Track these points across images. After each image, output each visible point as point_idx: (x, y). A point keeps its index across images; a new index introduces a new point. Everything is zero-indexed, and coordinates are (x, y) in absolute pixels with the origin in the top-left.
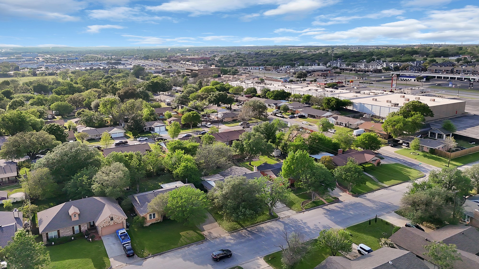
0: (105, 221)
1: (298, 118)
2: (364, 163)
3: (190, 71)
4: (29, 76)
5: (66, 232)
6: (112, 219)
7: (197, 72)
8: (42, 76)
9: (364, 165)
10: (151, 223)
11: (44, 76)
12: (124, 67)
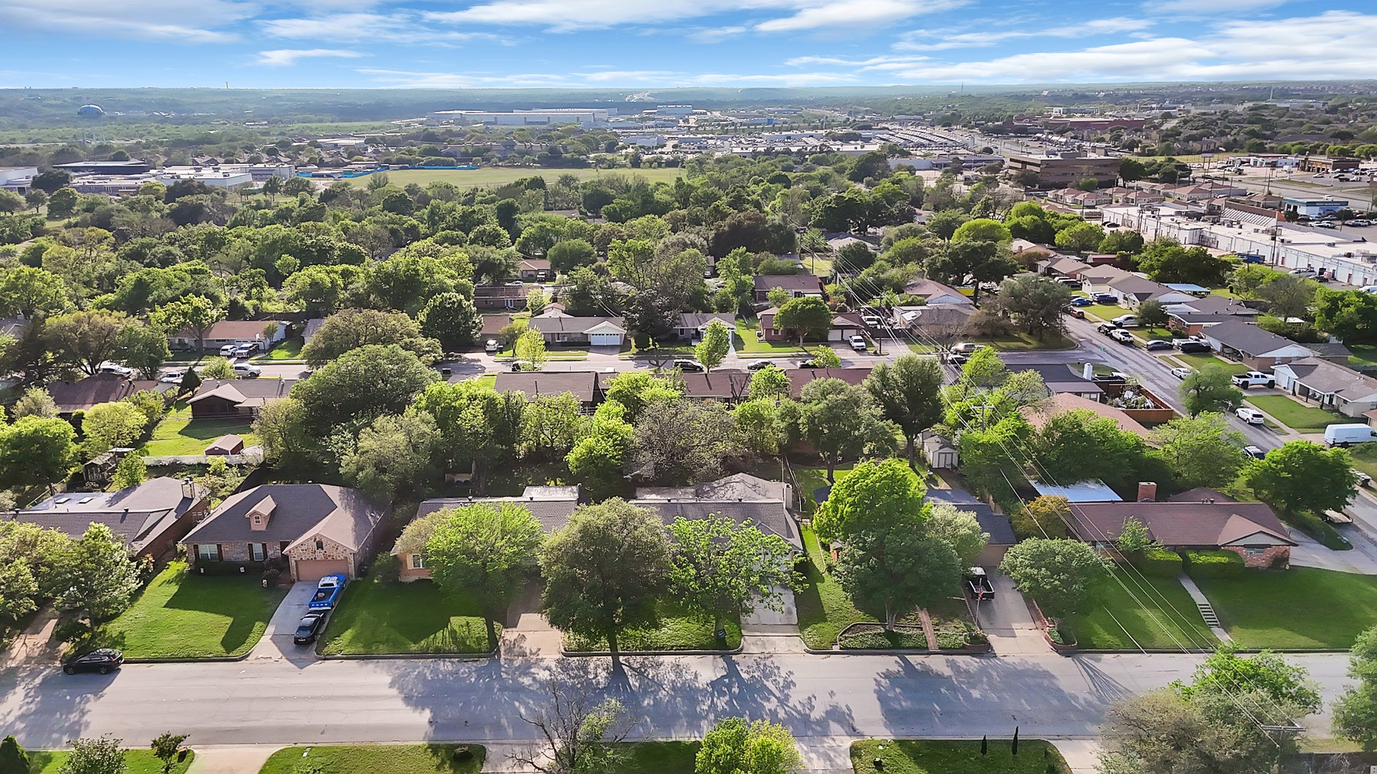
0: (303, 547)
1: (1180, 353)
2: (1198, 549)
3: (1019, 166)
4: (624, 166)
5: (235, 552)
6: (320, 545)
7: (1038, 169)
8: (651, 167)
9: (1192, 555)
10: (417, 578)
11: (654, 168)
12: (856, 148)
